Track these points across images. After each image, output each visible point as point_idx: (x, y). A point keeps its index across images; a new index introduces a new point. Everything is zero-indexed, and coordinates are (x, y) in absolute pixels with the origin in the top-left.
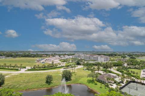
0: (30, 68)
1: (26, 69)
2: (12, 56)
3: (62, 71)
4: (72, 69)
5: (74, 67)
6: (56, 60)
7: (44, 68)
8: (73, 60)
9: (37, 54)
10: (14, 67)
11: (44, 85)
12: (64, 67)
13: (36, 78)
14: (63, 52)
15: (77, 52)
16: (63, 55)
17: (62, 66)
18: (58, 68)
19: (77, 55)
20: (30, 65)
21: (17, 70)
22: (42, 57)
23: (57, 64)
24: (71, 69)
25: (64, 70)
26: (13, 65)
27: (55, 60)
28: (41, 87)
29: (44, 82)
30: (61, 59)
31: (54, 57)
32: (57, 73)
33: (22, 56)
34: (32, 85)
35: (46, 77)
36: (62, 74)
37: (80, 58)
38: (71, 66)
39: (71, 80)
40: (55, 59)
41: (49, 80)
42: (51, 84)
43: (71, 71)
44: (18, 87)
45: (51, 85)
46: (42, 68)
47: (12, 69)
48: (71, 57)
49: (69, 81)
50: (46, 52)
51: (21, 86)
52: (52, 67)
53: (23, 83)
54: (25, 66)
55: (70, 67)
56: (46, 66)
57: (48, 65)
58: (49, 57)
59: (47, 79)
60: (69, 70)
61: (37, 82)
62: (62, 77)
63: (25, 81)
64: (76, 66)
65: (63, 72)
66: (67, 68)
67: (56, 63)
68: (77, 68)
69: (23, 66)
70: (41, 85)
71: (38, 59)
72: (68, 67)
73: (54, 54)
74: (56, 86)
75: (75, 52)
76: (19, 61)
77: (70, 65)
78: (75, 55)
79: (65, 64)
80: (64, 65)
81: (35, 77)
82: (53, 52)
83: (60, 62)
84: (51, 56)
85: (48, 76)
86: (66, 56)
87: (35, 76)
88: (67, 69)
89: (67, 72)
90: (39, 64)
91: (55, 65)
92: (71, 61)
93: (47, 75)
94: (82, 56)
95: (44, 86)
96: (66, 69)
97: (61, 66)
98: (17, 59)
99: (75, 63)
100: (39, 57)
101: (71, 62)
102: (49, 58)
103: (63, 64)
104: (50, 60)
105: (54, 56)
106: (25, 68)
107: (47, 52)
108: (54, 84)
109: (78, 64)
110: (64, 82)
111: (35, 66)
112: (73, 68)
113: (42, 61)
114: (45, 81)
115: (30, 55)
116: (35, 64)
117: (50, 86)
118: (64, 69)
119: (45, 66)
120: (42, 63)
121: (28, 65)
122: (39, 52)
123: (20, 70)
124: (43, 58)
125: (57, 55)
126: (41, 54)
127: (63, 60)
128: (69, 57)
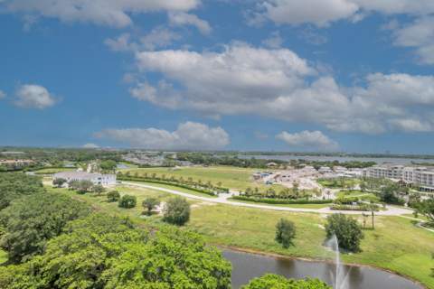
0: (237, 194)
1: (230, 196)
2: (201, 162)
3: (325, 216)
4: (364, 215)
5: (373, 210)
6: (307, 181)
7: (272, 199)
8: (366, 183)
9: (253, 159)
10: (206, 186)
11: (272, 245)
12: (331, 204)
13: (252, 222)
14: (327, 155)
15: (381, 156)
16: (328, 164)
17: (326, 198)
18: (312, 202)
19: (384, 168)
20: (238, 187)
21: (212, 194)
22: (267, 167)
23: (307, 190)
24: (361, 213)
25: (334, 212)
26: (204, 183)
27: (302, 180)
28: (264, 247)
29: (271, 237)
30: (321, 176)
31: (300, 170)
32: (310, 219)
33: (221, 164)
34: (241, 236)
35: (276, 223)
36: (326, 226)
37: (397, 181)
38: (359, 204)
39: (361, 251)
40: (301, 177)
41: (285, 234)
42: (291, 247)
43: (360, 221)
44: (213, 234)
45: (291, 250)
46: (267, 196)
47: (202, 192)
48: (358, 172)
49: (350, 254)
50: (275, 154)
51: (220, 234)
52: (293, 198)
53: (223, 227)
54: (226, 188)
55: (355, 206)
56: (277, 194)
57: (282, 192)
58: (285, 169)
59: (279, 229)
60: (351, 216)
61: (253, 231)
62: (326, 234)
63: (227, 223)
64: (381, 206)
65: (329, 219)
66: (344, 209)
67: (306, 188)
68: (381, 212)
69: (222, 187)
70: (264, 243)
71: (255, 171)
72: (348, 206)
73: (300, 160)
74: (306, 256)
75: (372, 156)
76: (215, 175)
77: (356, 200)
78: (376, 167)
79: (335, 194)
80: (333, 197)
81: (249, 219)
82: (296, 155)
83: (319, 187)
84: (289, 167)
85: (283, 224)
86: (339, 168)
87: (249, 216)
88: (343, 212)
89: (342, 222)
90: (258, 186)
91: (301, 194)
92: (357, 187)
93: (279, 219)
94: (408, 172)
95: (273, 248)
96: (338, 212)
97: (321, 198)
98: (212, 168)
99: (377, 194)
100: (258, 167)
101: (359, 189)
102: (283, 171)
103: (328, 193)
104: (287, 178)
105: (298, 167)
106: (227, 191)
107: (281, 154)
108: (298, 248)
109: (389, 199)
110: (331, 251)
111: (249, 189)
112: (366, 213)
113: (266, 179)
114: (275, 236)
115: (237, 161)
116: (249, 185)
117: (289, 253)
118: (333, 209)
119: (274, 193)
120: (267, 183)
121: (232, 186)
122: (258, 154)
123: (217, 196)
124: (267, 170)
125: (308, 164)
126: (264, 160)
127: (330, 180)
128: (348, 172)
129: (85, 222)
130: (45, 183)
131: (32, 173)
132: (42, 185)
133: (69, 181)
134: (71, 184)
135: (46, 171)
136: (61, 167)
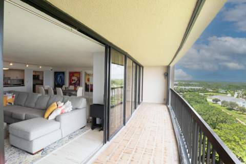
129: (230, 127)
130: (208, 100)
131: (202, 94)
132: (206, 101)
133: (221, 101)
134: (223, 102)
135: (209, 93)
136: (217, 92)
